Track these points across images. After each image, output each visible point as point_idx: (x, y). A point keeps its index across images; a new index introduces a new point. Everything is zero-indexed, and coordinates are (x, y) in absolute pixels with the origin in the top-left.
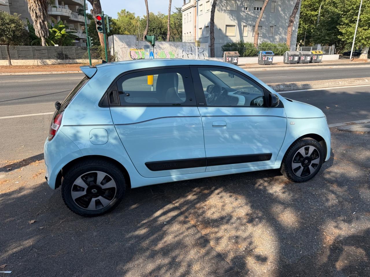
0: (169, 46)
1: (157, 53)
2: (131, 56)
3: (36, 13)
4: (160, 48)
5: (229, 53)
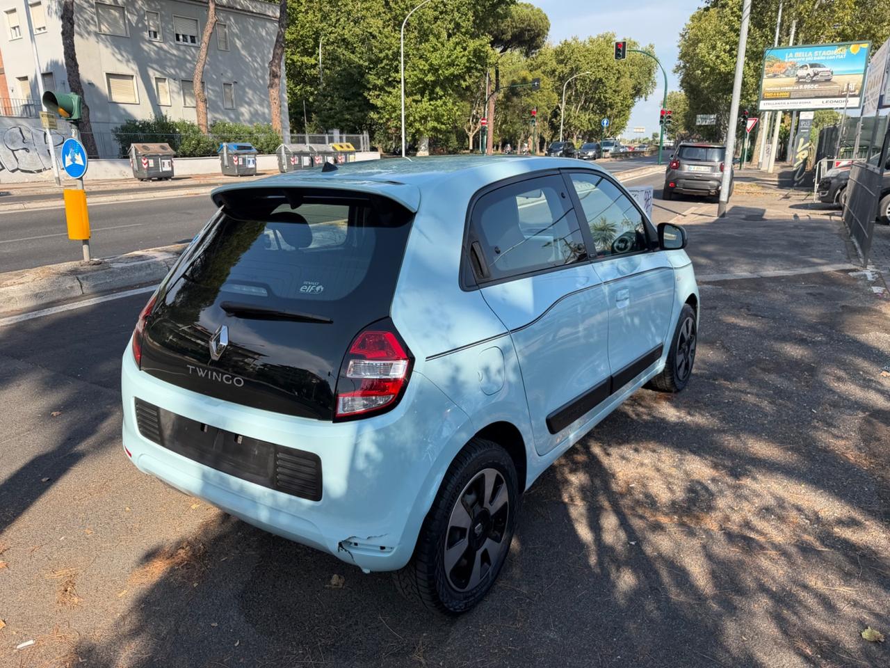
5: (145, 148)
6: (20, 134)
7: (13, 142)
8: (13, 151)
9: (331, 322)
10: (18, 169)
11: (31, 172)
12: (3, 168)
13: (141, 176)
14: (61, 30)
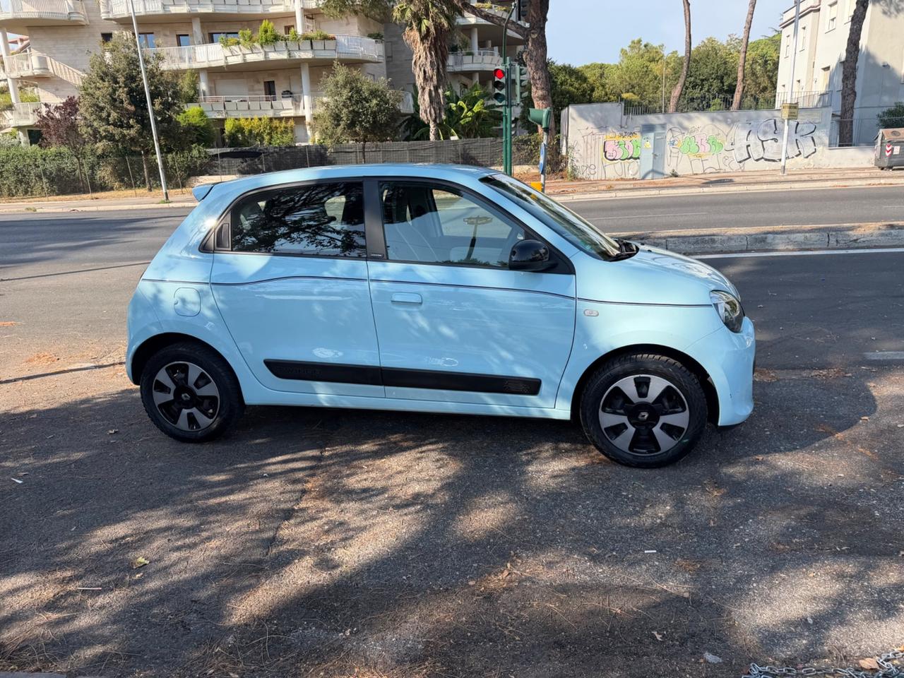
0: (710, 123)
1: (674, 141)
2: (606, 152)
3: (425, 72)
4: (685, 129)
5: (894, 133)
6: (773, 125)
7: (765, 133)
8: (762, 141)
10: (762, 158)
11: (774, 161)
12: (750, 157)
13: (883, 165)
14: (852, 14)
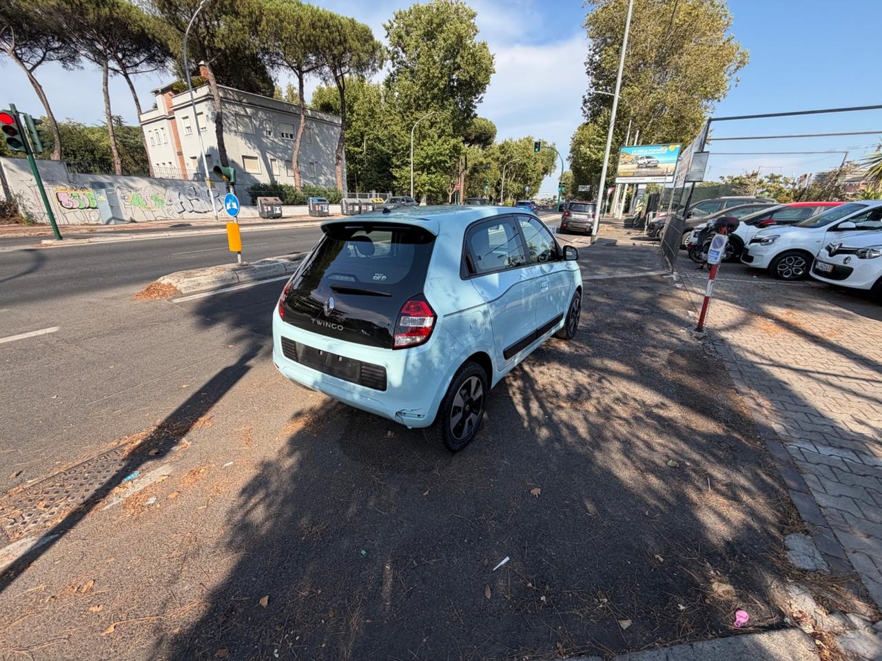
0: (149, 185)
1: (124, 196)
2: (61, 202)
4: (132, 188)
5: (265, 199)
6: (194, 190)
7: (190, 195)
8: (190, 200)
9: (391, 296)
10: (193, 211)
11: (201, 213)
12: (185, 210)
13: (264, 216)
